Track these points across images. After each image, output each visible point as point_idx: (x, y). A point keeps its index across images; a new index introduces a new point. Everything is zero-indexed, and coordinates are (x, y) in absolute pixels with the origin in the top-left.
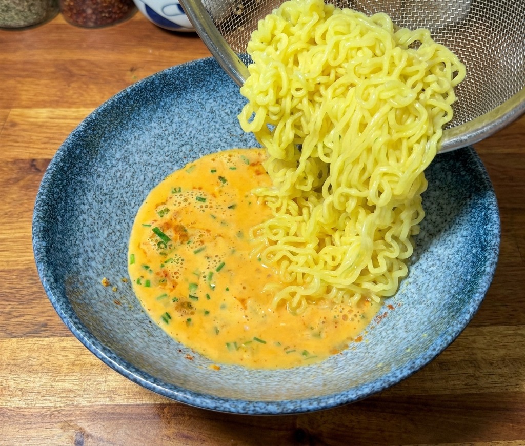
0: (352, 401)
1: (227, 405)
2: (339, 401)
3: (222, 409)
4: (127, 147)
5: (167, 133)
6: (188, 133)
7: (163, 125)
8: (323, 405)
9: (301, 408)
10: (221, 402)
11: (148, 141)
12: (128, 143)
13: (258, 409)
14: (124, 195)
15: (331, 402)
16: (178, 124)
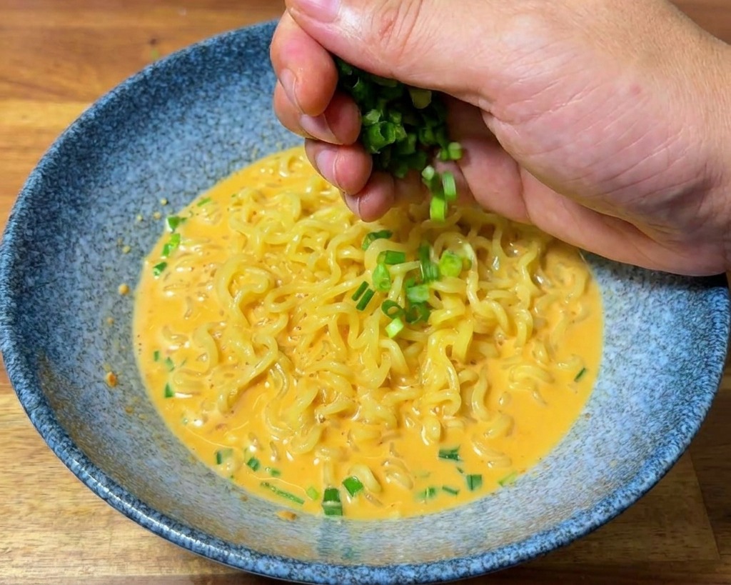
0: (510, 564)
1: (308, 571)
2: (488, 566)
3: (301, 577)
4: (144, 163)
5: (209, 140)
6: (243, 142)
7: (203, 127)
8: (462, 571)
9: (427, 576)
10: (299, 566)
11: (179, 154)
12: (146, 156)
13: (357, 577)
14: (140, 241)
15: (476, 566)
16: (228, 128)
